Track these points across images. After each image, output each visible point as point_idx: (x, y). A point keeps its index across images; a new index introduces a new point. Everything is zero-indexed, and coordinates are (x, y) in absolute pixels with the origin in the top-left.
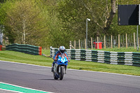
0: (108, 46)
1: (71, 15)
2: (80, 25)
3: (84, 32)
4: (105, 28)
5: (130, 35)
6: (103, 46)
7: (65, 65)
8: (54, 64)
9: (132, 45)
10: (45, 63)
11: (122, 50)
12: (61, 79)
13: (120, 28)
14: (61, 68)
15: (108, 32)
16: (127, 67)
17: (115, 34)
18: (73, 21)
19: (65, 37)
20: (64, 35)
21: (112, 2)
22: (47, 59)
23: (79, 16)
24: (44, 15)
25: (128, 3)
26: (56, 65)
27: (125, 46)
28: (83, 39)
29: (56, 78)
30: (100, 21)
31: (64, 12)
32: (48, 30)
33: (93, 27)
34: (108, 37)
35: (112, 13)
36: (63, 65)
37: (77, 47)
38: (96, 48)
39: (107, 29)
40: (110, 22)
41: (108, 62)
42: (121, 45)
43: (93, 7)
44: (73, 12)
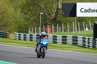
0: (55, 31)
1: (30, 10)
2: (36, 17)
3: (39, 22)
4: (53, 19)
5: (71, 24)
6: (52, 32)
7: (46, 46)
8: (37, 45)
9: (72, 30)
10: (12, 44)
11: (65, 34)
12: (43, 57)
13: (63, 19)
14: (43, 49)
15: (55, 22)
16: (68, 46)
17: (60, 23)
18: (31, 15)
19: (26, 26)
20: (25, 24)
21: (58, 2)
22: (13, 41)
23: (35, 11)
24: (11, 10)
25: (69, 2)
26: (39, 46)
27: (67, 31)
28: (38, 27)
29: (39, 57)
30: (49, 14)
31: (25, 8)
32: (14, 21)
33: (45, 19)
34: (55, 25)
35: (58, 9)
36: (45, 47)
37: (34, 32)
38: (47, 33)
39: (55, 20)
40: (57, 15)
41: (56, 43)
42: (64, 31)
43: (45, 5)
44: (31, 8)
